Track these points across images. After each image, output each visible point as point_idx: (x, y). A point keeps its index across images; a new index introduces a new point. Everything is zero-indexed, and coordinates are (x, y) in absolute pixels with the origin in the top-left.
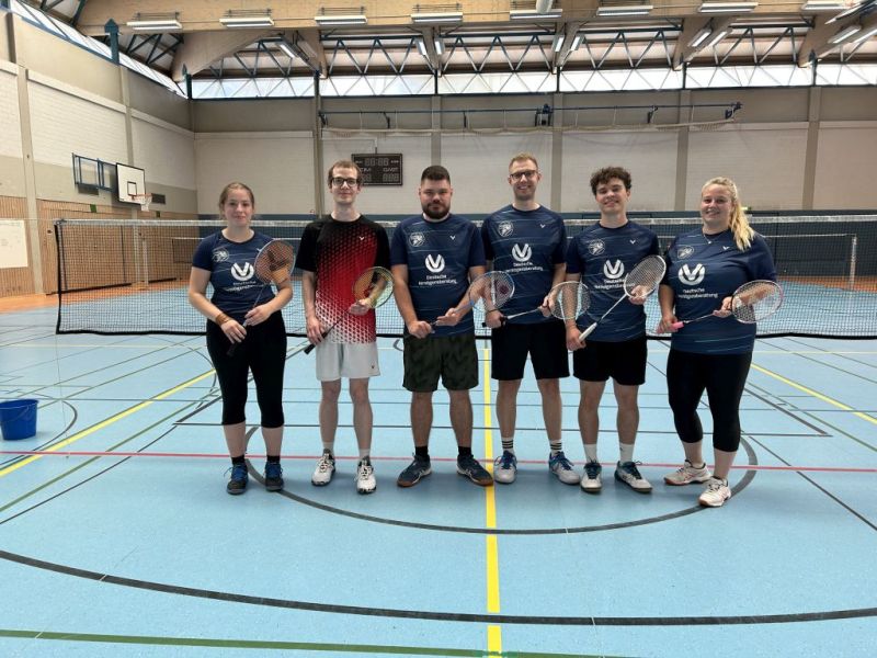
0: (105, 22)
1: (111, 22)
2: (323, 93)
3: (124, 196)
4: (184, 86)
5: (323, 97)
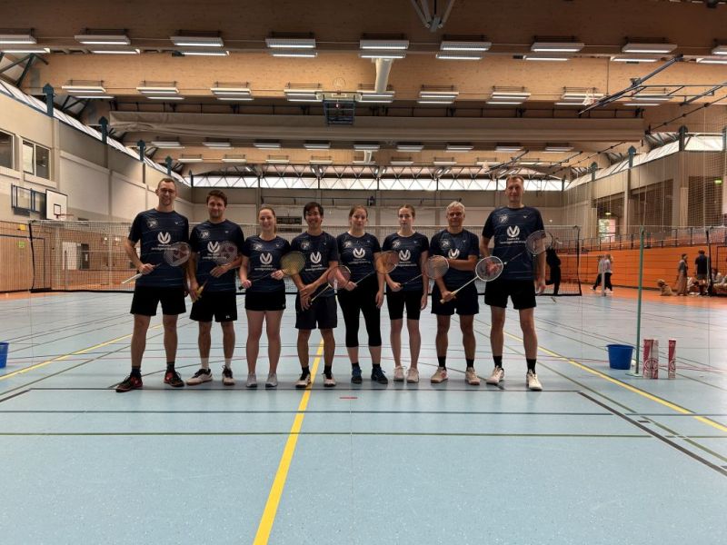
1: (169, 157)
2: (262, 186)
5: (262, 188)
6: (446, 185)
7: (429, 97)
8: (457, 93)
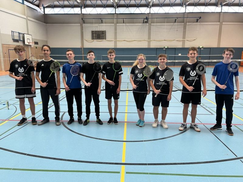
3: (26, 43)
5: (83, 14)
6: (191, 9)
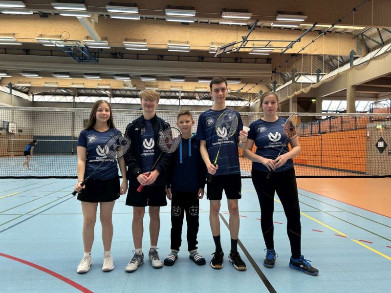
0: (9, 83)
1: (10, 83)
2: (75, 101)
3: (10, 131)
4: (31, 97)
7: (130, 46)
8: (146, 43)
